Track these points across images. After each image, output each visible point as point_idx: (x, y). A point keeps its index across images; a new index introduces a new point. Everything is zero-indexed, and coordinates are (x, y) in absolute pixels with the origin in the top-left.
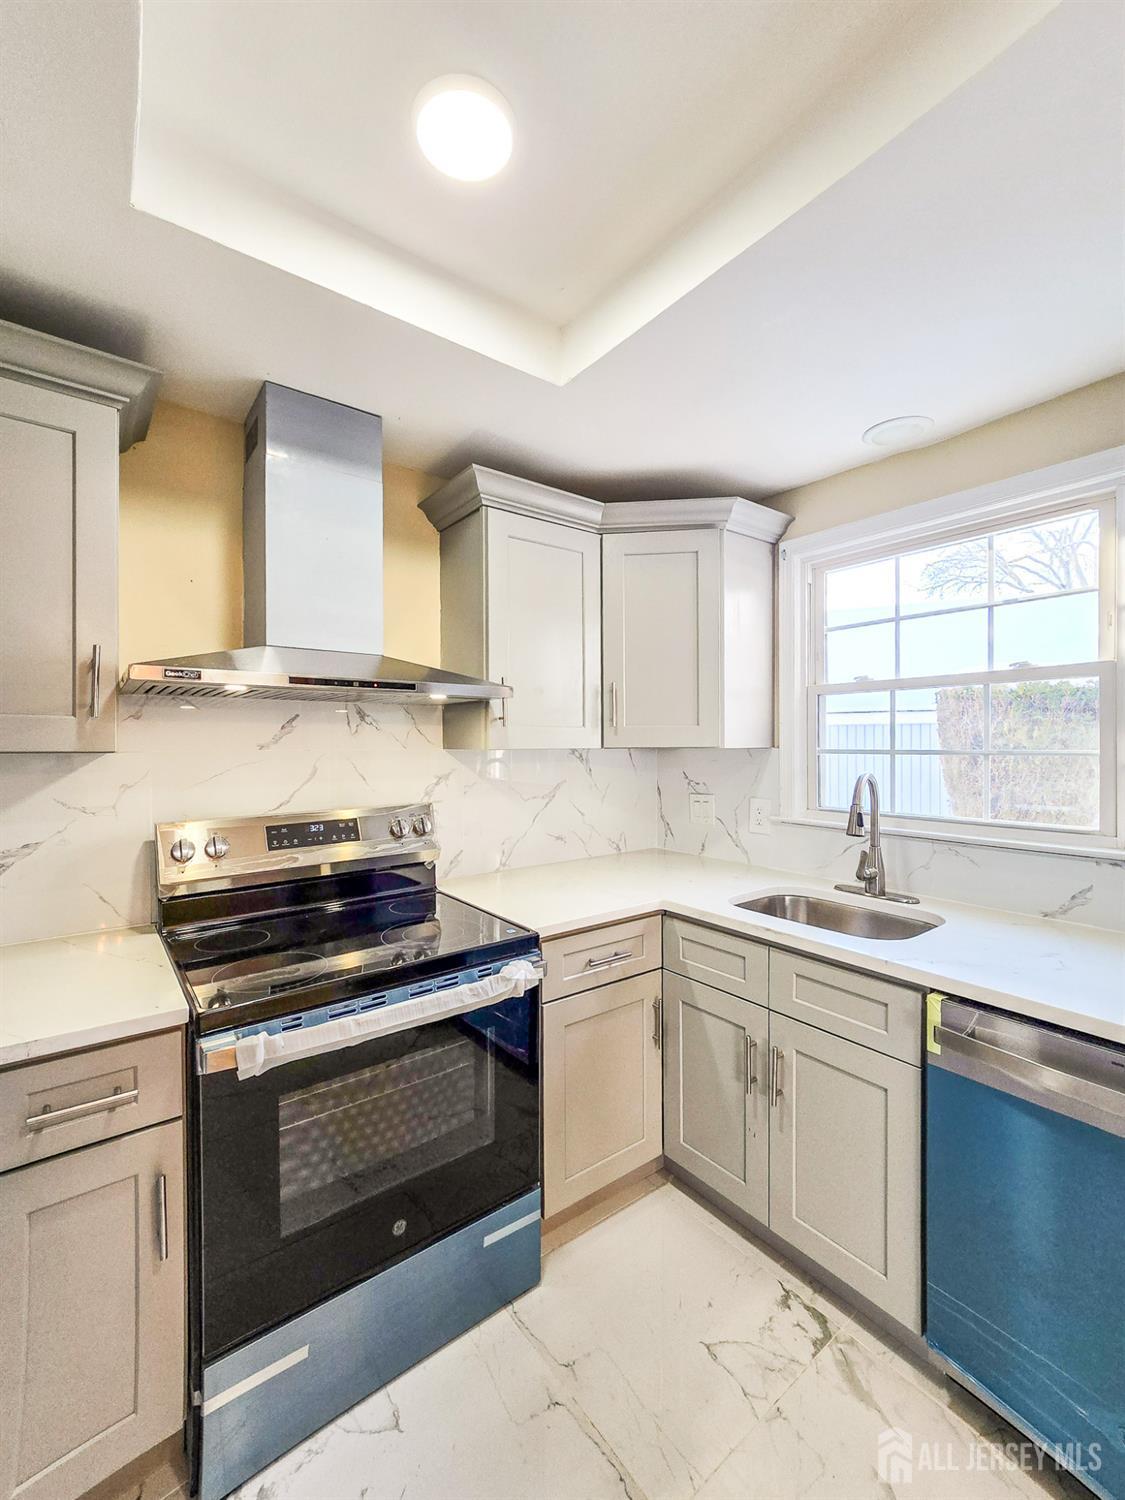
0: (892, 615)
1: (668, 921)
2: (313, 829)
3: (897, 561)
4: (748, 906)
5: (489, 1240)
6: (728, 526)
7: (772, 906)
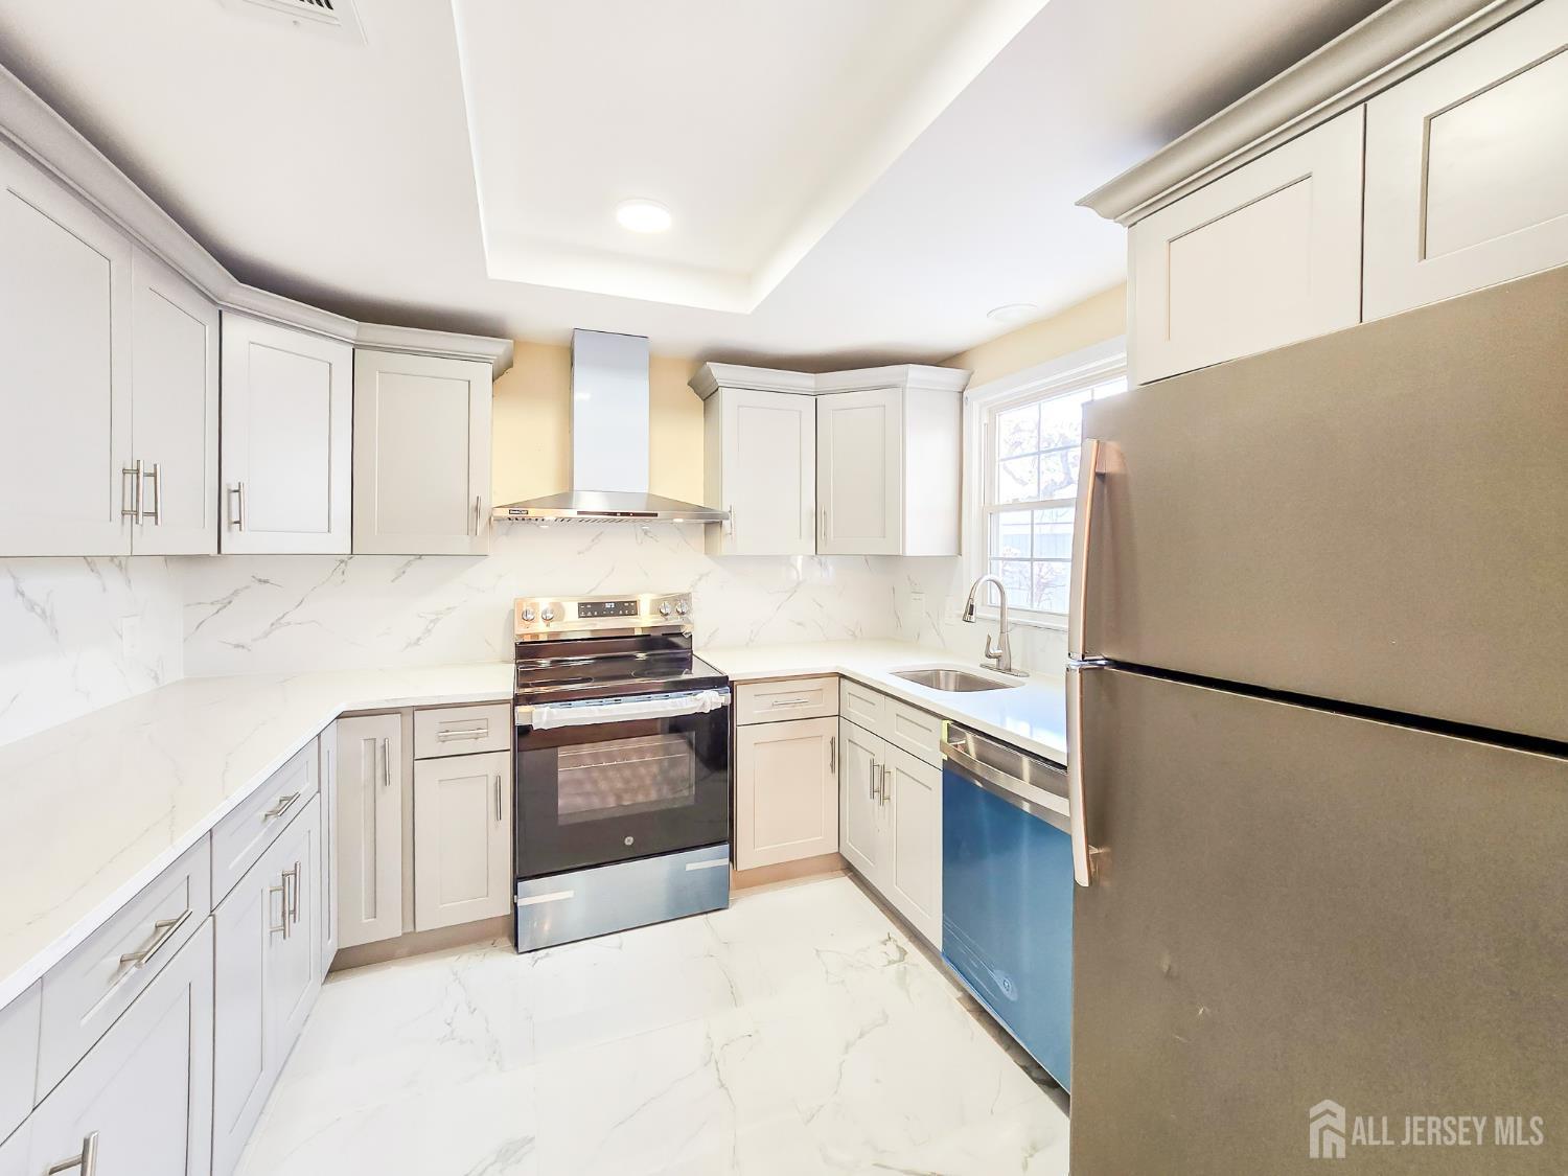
0: (1034, 450)
1: (844, 682)
2: (608, 606)
3: (1040, 405)
4: (898, 674)
5: (690, 867)
6: (908, 385)
7: (930, 679)
